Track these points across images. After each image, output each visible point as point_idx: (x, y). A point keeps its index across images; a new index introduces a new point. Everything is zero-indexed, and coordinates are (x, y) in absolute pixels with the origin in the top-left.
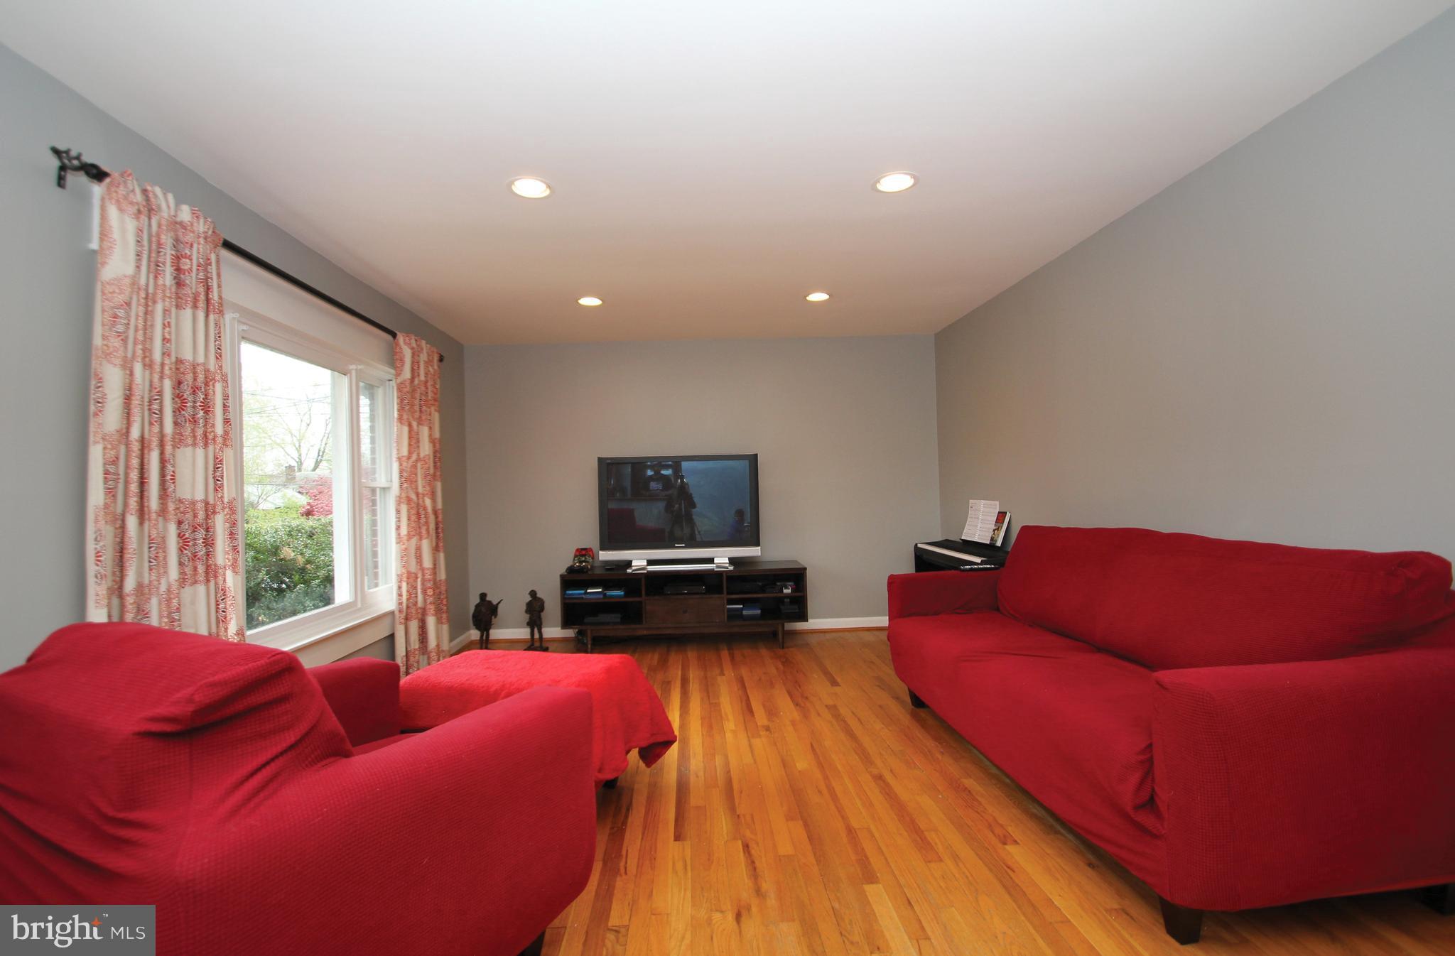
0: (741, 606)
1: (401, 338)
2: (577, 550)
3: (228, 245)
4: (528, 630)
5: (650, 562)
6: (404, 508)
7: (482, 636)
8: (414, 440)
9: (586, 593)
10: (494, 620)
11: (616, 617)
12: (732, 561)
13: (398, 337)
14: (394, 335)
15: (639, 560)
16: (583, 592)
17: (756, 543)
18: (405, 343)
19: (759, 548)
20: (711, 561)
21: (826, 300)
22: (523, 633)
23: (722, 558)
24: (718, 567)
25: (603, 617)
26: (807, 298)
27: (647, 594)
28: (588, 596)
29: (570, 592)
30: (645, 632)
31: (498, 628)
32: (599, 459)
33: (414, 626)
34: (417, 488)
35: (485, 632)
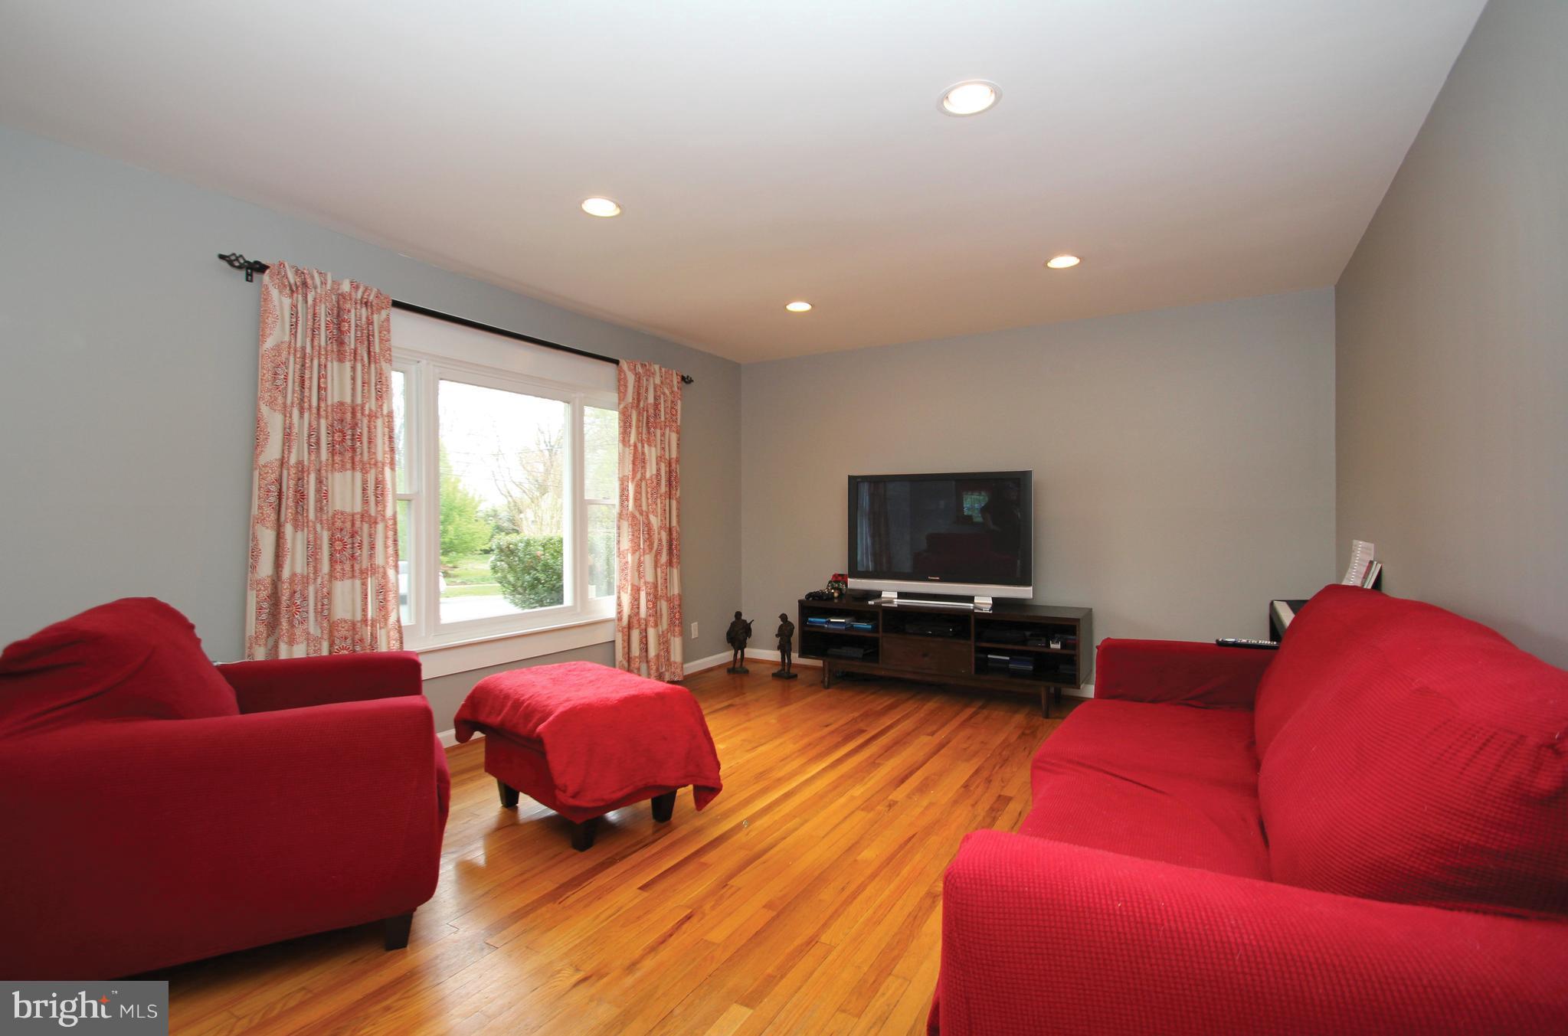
0: (1008, 658)
1: (624, 365)
2: (834, 576)
3: (397, 304)
4: (779, 653)
5: (901, 595)
6: (625, 525)
7: (736, 655)
8: (639, 461)
9: (829, 622)
10: (748, 640)
11: (859, 652)
12: (997, 601)
13: (621, 364)
14: (617, 362)
15: (890, 592)
16: (824, 620)
17: (1026, 582)
18: (630, 370)
19: (1031, 588)
20: (970, 599)
21: (1075, 266)
22: (774, 655)
23: (983, 597)
24: (975, 608)
25: (846, 651)
26: (1049, 265)
27: (885, 631)
28: (831, 626)
29: (812, 620)
30: (883, 673)
31: (753, 647)
32: (850, 478)
33: (635, 635)
34: (641, 506)
35: (739, 651)
